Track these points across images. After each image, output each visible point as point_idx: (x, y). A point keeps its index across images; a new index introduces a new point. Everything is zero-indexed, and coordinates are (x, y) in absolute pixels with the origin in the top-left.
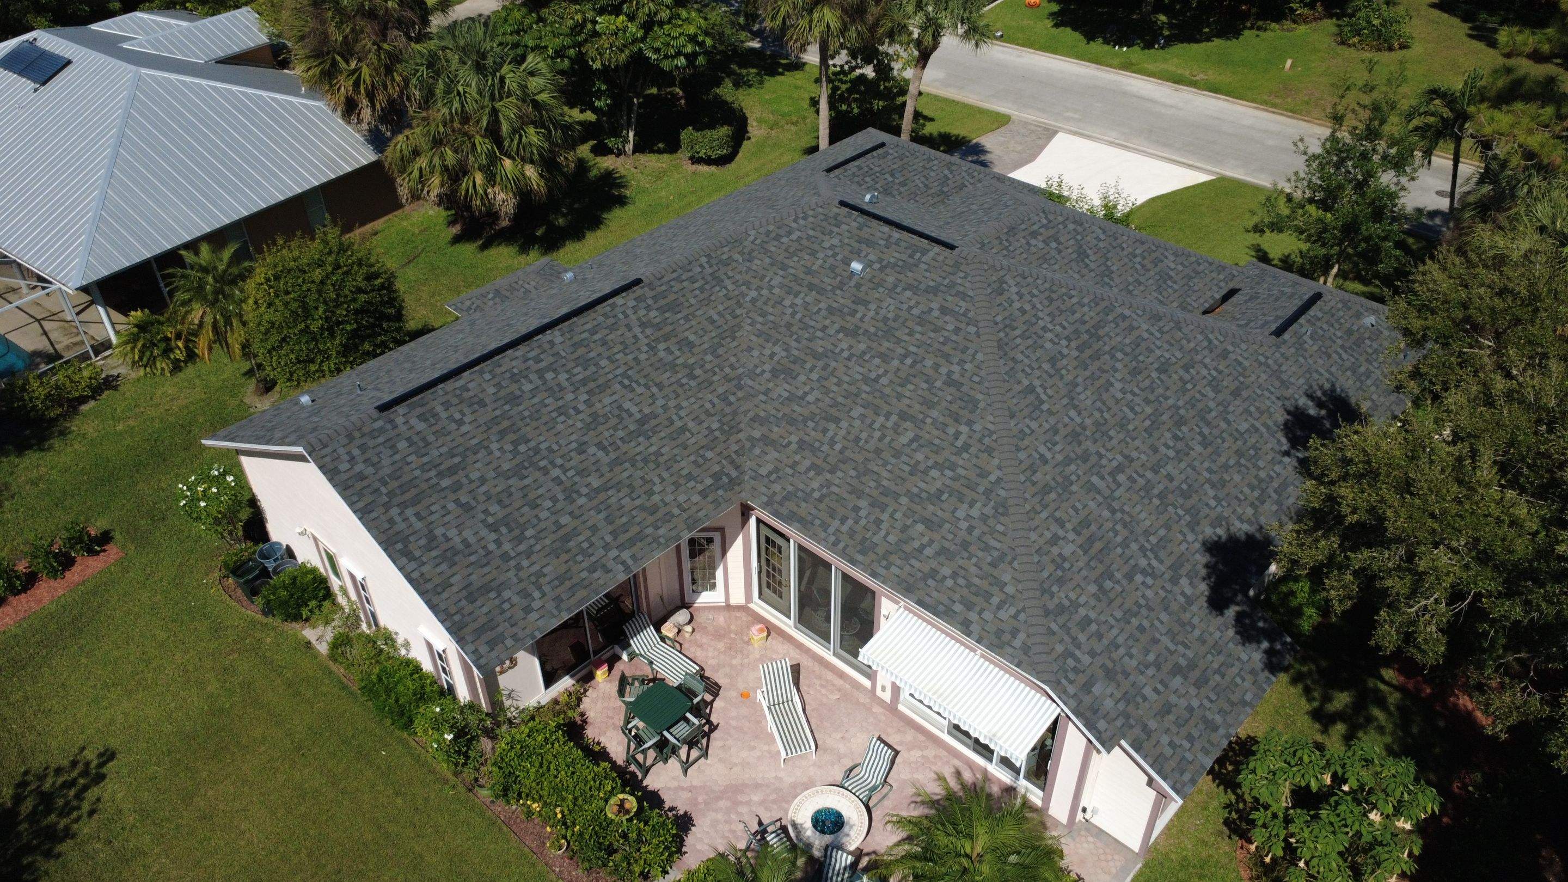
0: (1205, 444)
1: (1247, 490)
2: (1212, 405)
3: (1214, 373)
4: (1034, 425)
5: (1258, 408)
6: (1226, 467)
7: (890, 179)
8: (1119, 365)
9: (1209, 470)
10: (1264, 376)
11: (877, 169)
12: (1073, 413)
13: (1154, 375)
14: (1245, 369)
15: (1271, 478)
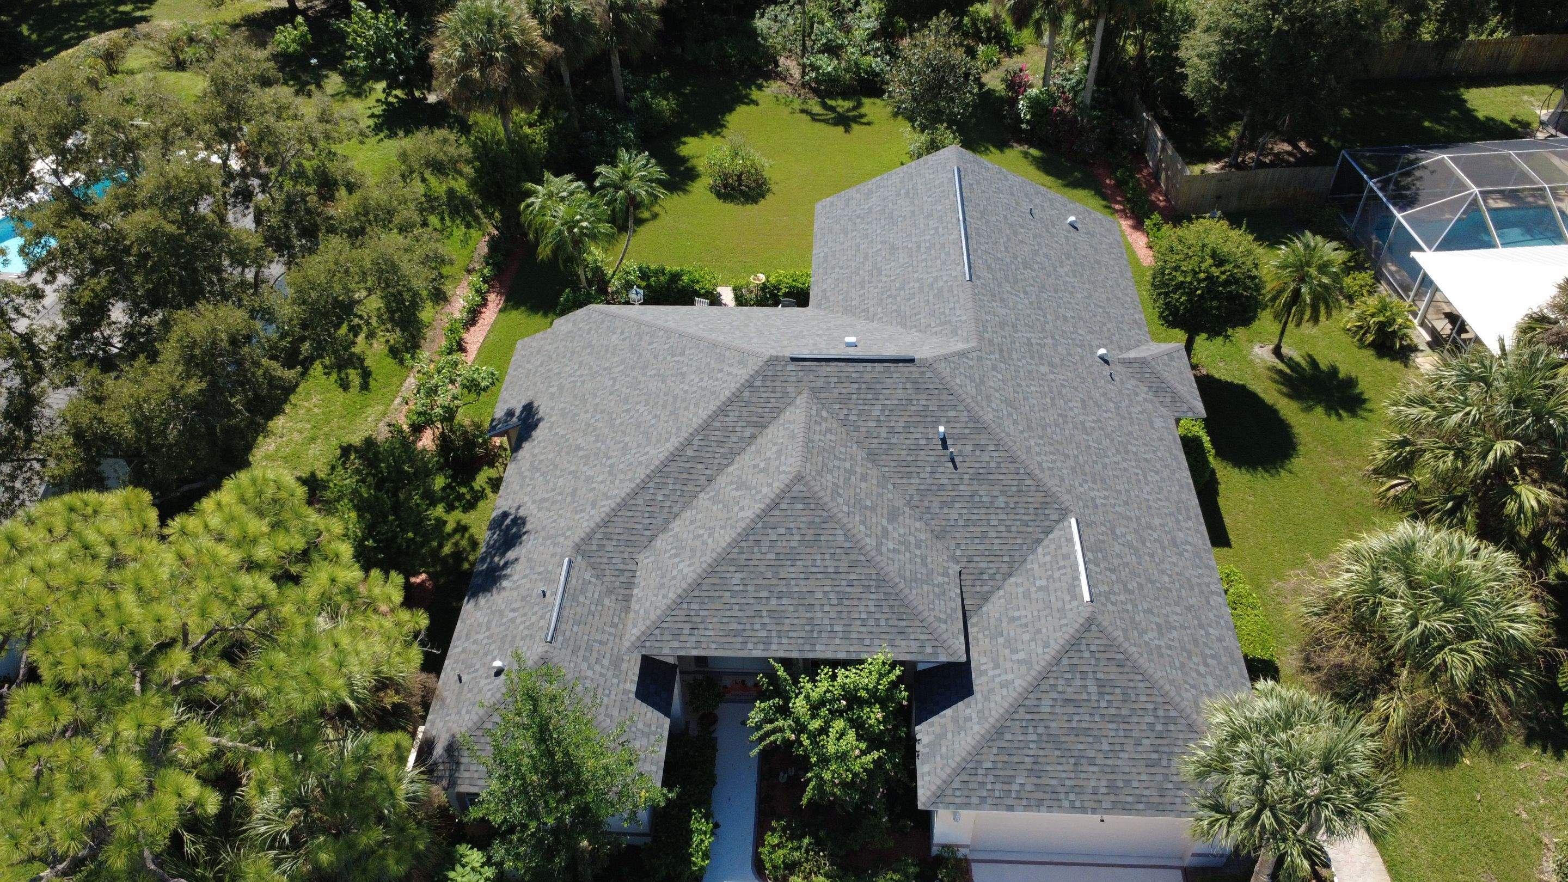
0: (579, 448)
1: (542, 457)
2: (585, 469)
3: (594, 485)
4: (666, 347)
5: (557, 501)
6: (559, 453)
7: (1038, 583)
8: (650, 417)
9: (567, 440)
10: (562, 525)
11: (1057, 575)
12: (654, 372)
13: (627, 439)
14: (576, 513)
15: (531, 479)
